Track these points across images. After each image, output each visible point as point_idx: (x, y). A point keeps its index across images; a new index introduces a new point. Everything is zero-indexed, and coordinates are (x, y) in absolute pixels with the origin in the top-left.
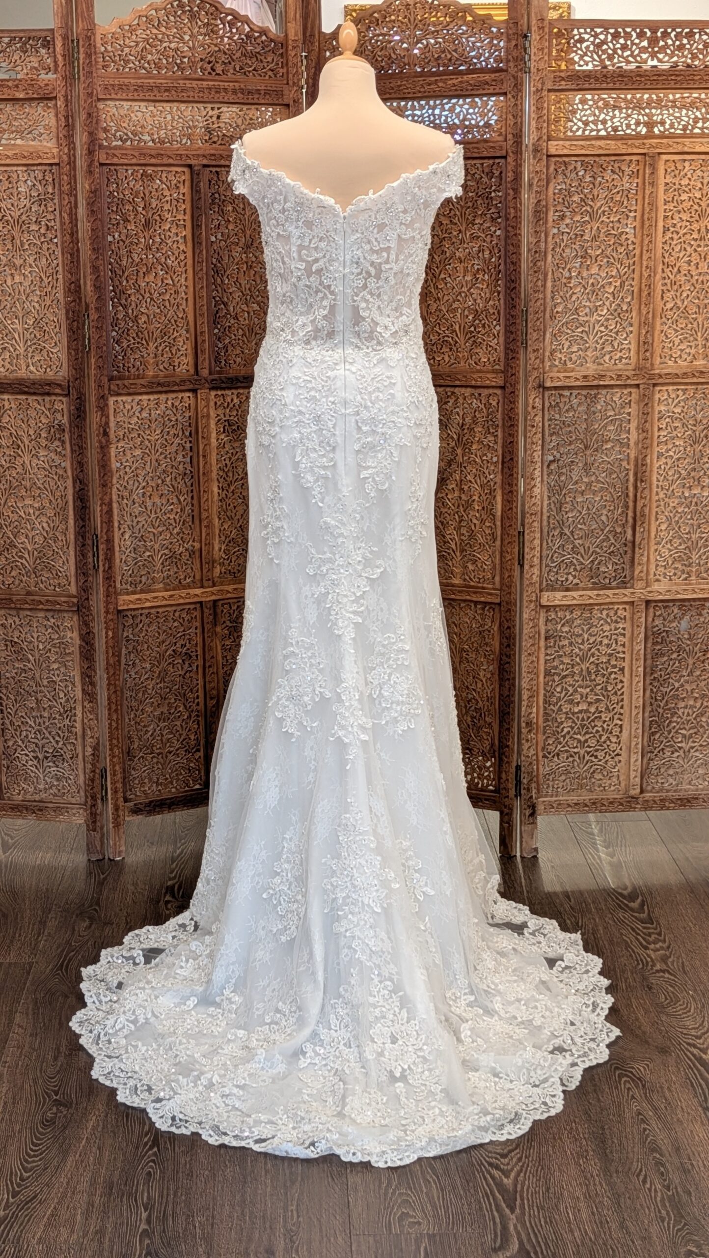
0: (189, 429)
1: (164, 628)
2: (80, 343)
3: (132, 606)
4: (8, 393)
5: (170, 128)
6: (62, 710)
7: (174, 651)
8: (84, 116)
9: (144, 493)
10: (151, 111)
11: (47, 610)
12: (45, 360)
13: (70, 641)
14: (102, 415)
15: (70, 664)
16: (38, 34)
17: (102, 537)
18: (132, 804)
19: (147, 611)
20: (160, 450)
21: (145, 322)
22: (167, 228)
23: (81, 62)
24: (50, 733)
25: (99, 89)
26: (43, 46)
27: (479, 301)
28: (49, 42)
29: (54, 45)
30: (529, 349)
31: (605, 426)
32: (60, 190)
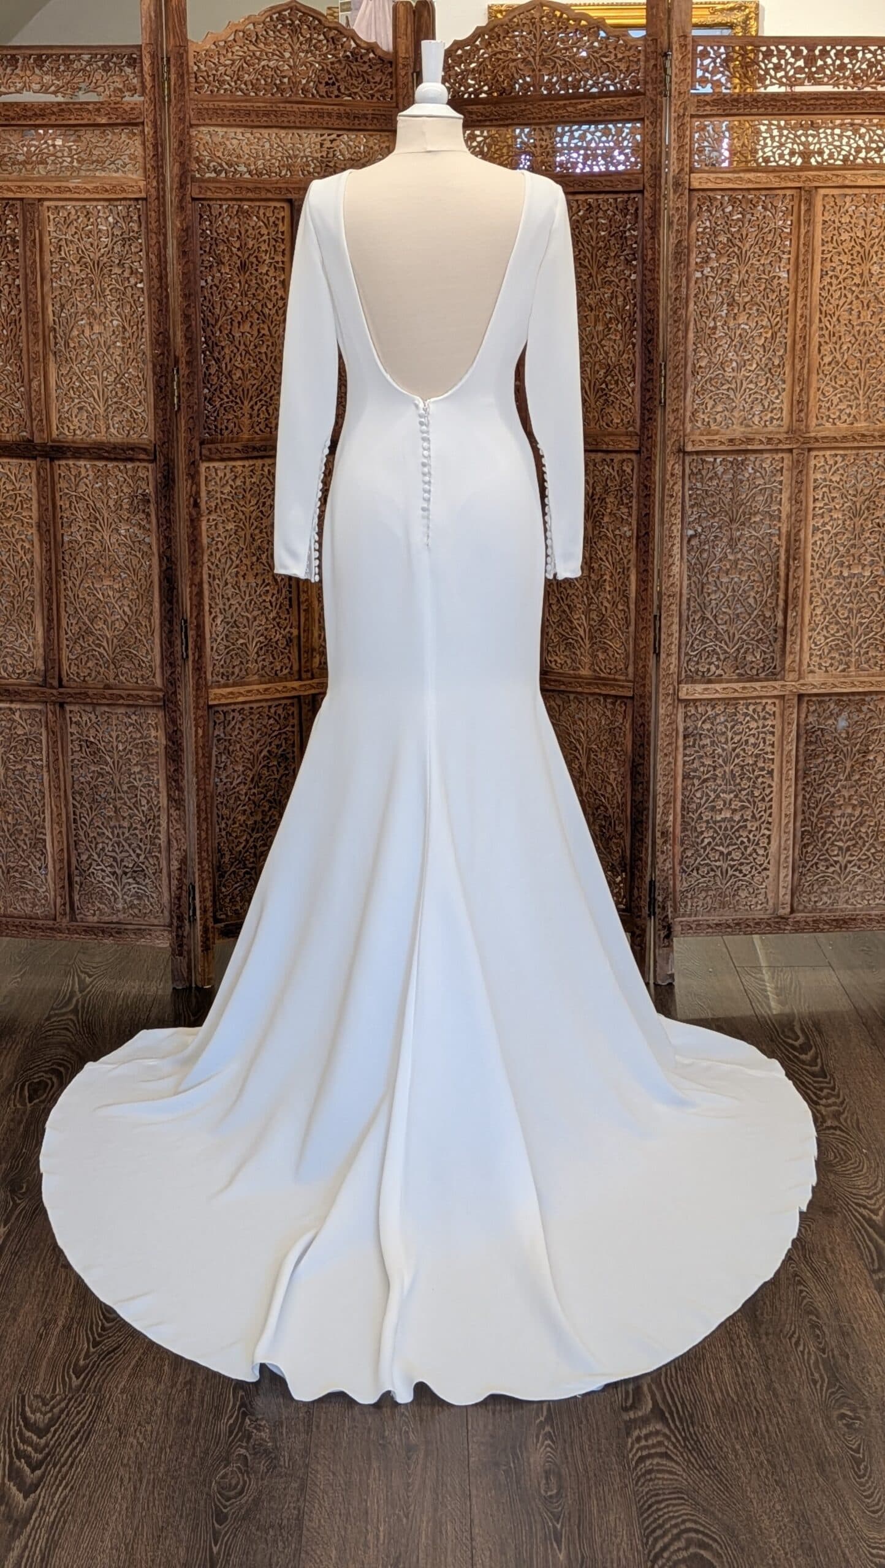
1: (259, 726)
2: (168, 402)
3: (223, 701)
4: (85, 458)
5: (268, 157)
6: (144, 819)
7: (269, 751)
8: (176, 145)
9: (238, 572)
10: (248, 139)
11: (129, 706)
12: (128, 421)
13: (154, 740)
14: (193, 483)
15: (154, 767)
16: (123, 51)
17: (191, 623)
18: (222, 925)
19: (240, 706)
21: (240, 378)
22: (265, 271)
23: (172, 83)
24: (130, 845)
25: (192, 113)
26: (129, 65)
27: (611, 354)
28: (135, 59)
29: (141, 62)
30: (668, 409)
31: (754, 496)
32: (147, 228)
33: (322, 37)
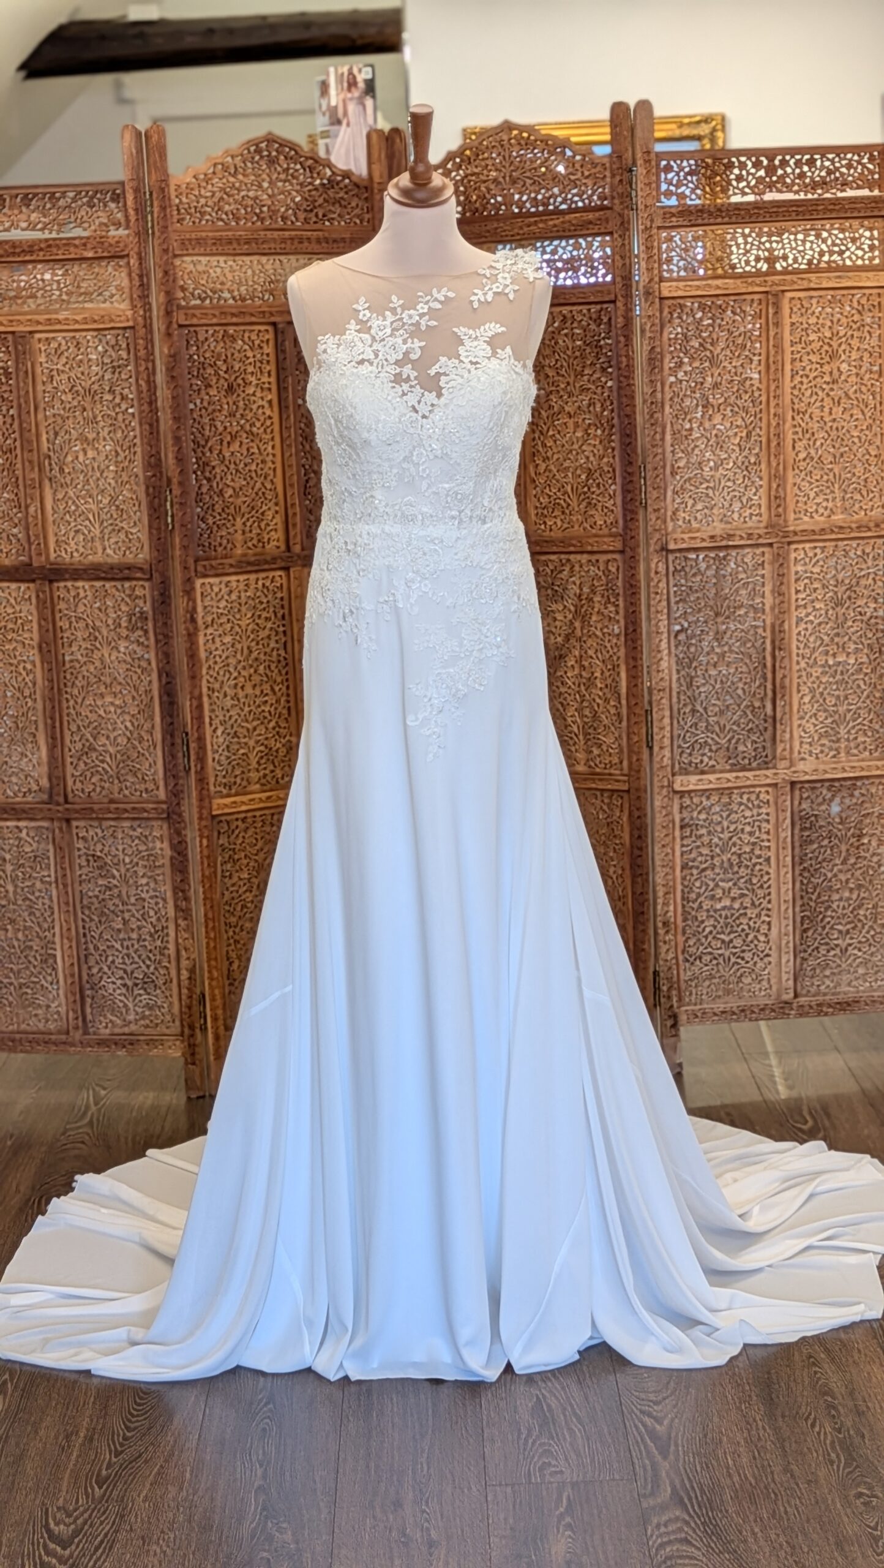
0: (282, 612)
2: (163, 522)
3: (227, 811)
4: (83, 579)
5: (251, 283)
6: (152, 930)
8: (161, 275)
9: (236, 684)
10: (231, 266)
11: (134, 819)
12: (124, 542)
13: (159, 852)
14: (189, 600)
15: (161, 878)
16: (107, 187)
17: (192, 735)
19: (244, 815)
20: (252, 636)
21: (231, 496)
22: (251, 392)
23: (156, 215)
24: (139, 957)
25: (175, 244)
26: (113, 200)
27: (592, 458)
28: (118, 195)
29: (125, 198)
30: (650, 509)
31: (737, 591)
32: (136, 355)
33: (298, 166)
